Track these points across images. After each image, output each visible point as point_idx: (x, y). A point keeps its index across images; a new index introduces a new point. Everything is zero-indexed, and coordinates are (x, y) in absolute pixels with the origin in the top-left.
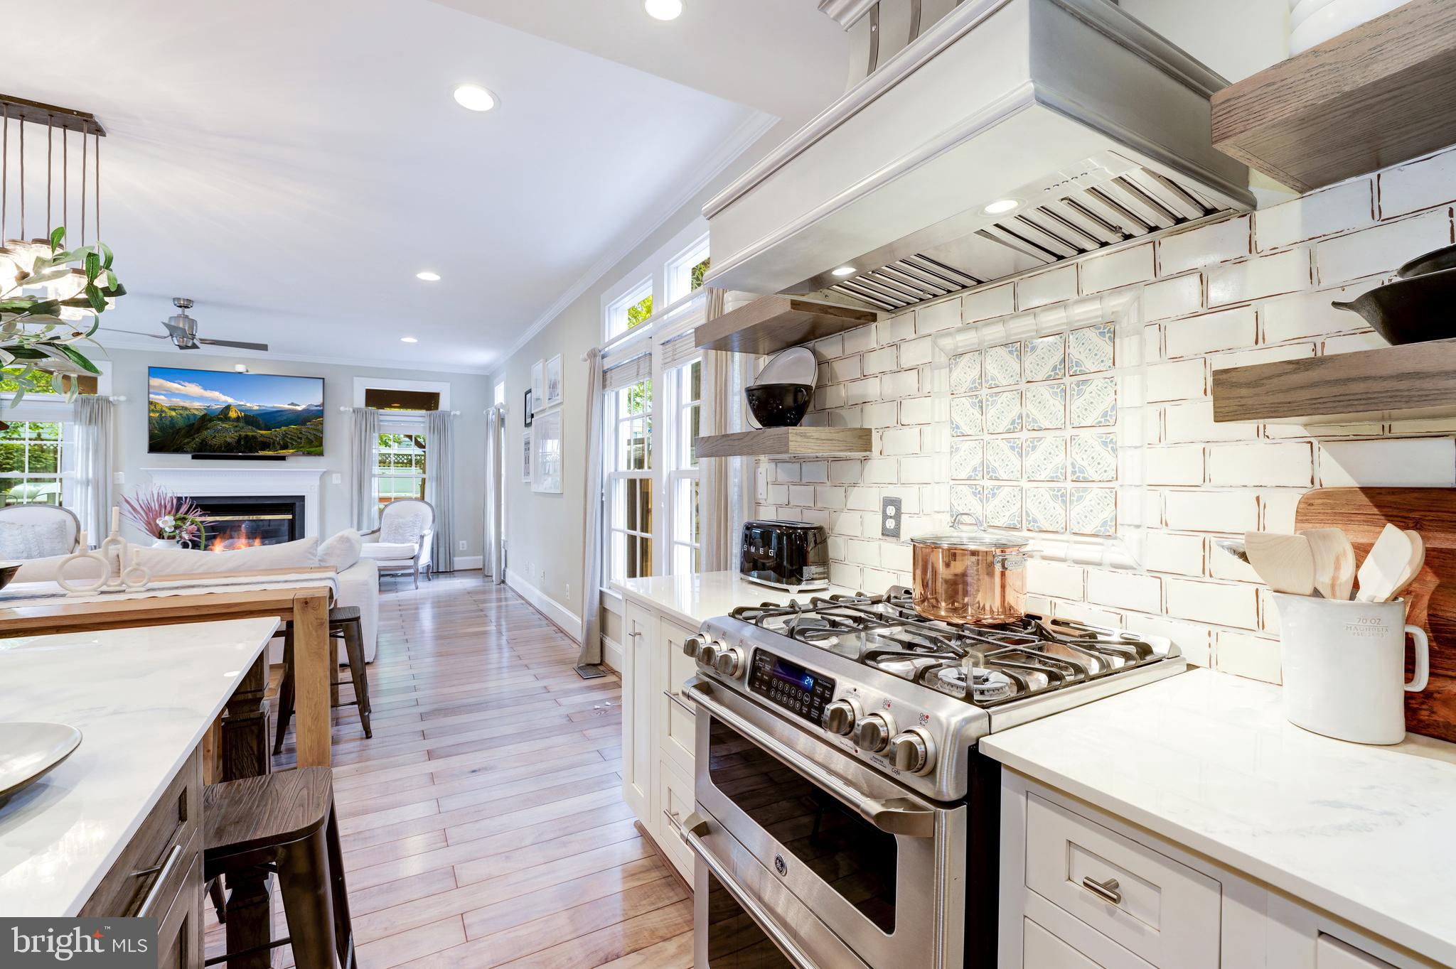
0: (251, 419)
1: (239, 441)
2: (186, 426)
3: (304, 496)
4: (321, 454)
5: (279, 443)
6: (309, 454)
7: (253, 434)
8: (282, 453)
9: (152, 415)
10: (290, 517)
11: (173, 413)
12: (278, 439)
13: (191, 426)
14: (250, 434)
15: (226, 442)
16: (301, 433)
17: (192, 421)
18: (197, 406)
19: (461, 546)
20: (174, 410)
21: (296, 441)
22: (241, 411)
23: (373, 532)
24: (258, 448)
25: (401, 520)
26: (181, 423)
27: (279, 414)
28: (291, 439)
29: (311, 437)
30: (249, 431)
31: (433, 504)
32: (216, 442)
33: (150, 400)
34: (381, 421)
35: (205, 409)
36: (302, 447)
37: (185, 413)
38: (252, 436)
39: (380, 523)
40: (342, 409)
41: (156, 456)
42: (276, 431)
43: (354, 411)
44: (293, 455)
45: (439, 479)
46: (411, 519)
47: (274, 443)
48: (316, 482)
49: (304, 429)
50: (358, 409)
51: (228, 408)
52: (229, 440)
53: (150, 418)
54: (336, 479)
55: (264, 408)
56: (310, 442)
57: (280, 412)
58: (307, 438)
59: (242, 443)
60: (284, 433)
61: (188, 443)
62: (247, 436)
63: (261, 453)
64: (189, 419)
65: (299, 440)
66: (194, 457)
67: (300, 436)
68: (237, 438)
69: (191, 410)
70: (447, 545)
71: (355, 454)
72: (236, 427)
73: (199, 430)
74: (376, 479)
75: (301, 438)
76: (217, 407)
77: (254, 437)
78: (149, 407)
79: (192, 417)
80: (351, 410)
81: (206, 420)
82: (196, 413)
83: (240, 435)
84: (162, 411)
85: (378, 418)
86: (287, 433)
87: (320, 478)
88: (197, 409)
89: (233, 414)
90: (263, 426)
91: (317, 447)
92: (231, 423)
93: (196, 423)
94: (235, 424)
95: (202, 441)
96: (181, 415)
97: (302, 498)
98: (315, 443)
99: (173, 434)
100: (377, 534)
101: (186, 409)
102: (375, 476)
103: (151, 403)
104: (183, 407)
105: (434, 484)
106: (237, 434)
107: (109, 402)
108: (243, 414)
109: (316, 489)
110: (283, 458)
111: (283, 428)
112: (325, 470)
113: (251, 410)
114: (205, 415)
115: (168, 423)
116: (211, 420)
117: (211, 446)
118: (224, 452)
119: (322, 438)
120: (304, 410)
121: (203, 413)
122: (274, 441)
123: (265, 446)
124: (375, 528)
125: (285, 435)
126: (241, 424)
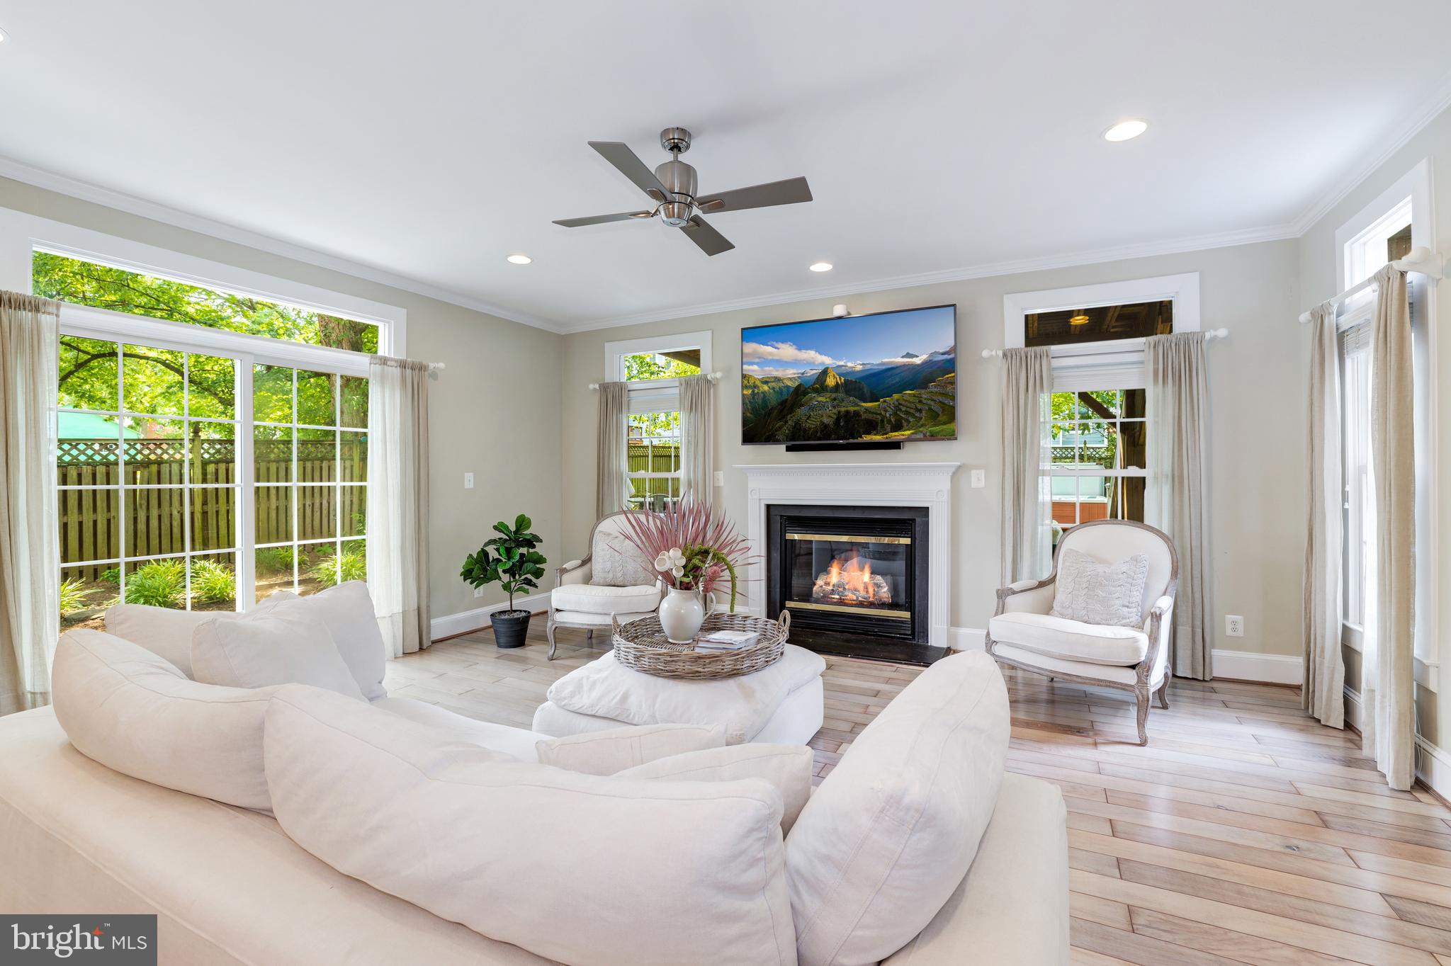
0: (854, 386)
1: (838, 420)
2: (779, 405)
3: (928, 508)
4: (952, 436)
5: (889, 421)
6: (933, 437)
7: (856, 408)
8: (895, 436)
9: (745, 392)
10: (907, 541)
11: (766, 388)
12: (888, 415)
13: (784, 403)
14: (852, 409)
15: (822, 423)
16: (920, 402)
17: (785, 397)
18: (790, 374)
19: (1229, 628)
20: (766, 382)
21: (914, 416)
22: (840, 375)
23: (1042, 584)
24: (861, 430)
25: (1101, 569)
26: (774, 401)
27: (889, 373)
28: (907, 413)
29: (936, 407)
30: (851, 405)
31: (1166, 530)
32: (811, 424)
33: (744, 373)
34: (1055, 369)
35: (799, 377)
36: (923, 425)
37: (776, 385)
38: (854, 411)
39: (1055, 567)
40: (985, 354)
41: (750, 448)
42: (885, 401)
43: (1005, 355)
44: (909, 439)
45: (1178, 480)
46: (1124, 569)
47: (882, 421)
48: (944, 483)
49: (924, 394)
50: (1011, 350)
51: (825, 372)
52: (825, 420)
53: (743, 395)
54: (977, 479)
55: (868, 367)
56: (934, 416)
57: (891, 370)
58: (930, 409)
59: (842, 424)
60: (897, 403)
61: (780, 428)
62: (847, 412)
63: (867, 438)
64: (781, 394)
65: (917, 415)
66: (789, 449)
67: (919, 406)
68: (835, 417)
69: (785, 381)
70: (1198, 623)
71: (1008, 433)
72: (835, 399)
73: (791, 410)
74: (1047, 479)
75: (920, 411)
76: (812, 372)
77: (857, 414)
78: (742, 382)
79: (785, 390)
80: (1000, 353)
81: (798, 394)
82: (789, 383)
83: (839, 412)
84: (755, 386)
85: (1049, 363)
86: (900, 404)
87: (953, 477)
88: (790, 379)
89: (831, 382)
90: (868, 394)
91: (945, 423)
92: (828, 395)
93: (790, 398)
94: (834, 395)
95: (796, 423)
96: (773, 388)
97: (925, 511)
98: (942, 418)
99: (765, 416)
100: (1050, 587)
101: (778, 379)
102: (1044, 473)
103: (744, 376)
104: (776, 378)
105: (1166, 489)
106: (835, 411)
107: (708, 381)
108: (843, 379)
109: (945, 497)
110: (896, 445)
111: (896, 396)
112: (959, 463)
113: (853, 373)
114: (799, 386)
115: (760, 402)
116: (805, 393)
117: (805, 430)
118: (819, 439)
119: (953, 408)
120: (925, 363)
121: (797, 384)
122: (884, 417)
123: (871, 427)
124: (1046, 576)
125: (898, 407)
126: (841, 395)
